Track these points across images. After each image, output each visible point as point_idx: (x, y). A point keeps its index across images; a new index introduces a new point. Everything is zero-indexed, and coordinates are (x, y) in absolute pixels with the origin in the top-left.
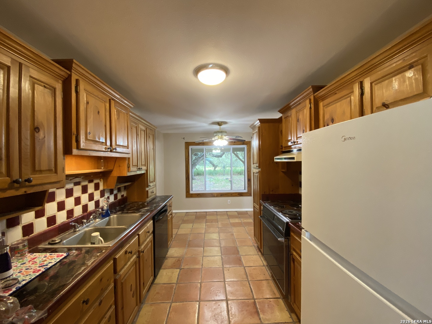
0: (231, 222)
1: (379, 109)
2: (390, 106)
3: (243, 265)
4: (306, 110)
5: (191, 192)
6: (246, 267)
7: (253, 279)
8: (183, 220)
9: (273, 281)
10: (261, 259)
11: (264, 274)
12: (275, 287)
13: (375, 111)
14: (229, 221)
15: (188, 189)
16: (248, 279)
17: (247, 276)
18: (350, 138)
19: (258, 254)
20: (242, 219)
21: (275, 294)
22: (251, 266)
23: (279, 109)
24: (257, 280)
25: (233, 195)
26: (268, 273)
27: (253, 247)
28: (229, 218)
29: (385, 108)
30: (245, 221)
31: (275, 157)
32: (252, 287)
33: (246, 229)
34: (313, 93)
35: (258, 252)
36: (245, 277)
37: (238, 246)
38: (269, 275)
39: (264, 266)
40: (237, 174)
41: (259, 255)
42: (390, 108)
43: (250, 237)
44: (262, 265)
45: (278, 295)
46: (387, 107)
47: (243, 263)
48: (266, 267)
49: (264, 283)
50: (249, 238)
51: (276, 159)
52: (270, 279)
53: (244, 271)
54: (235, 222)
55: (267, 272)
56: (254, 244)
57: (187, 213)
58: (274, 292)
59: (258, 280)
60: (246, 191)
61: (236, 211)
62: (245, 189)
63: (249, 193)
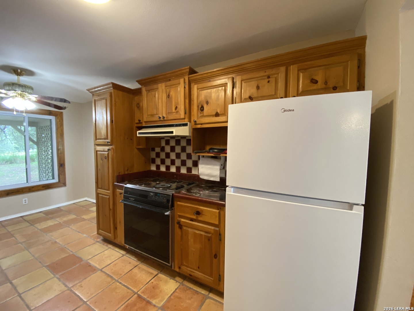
0: (40, 228)
1: (246, 100)
2: (254, 100)
3: (98, 269)
4: (180, 88)
6: (102, 269)
7: (121, 275)
9: (142, 263)
10: (116, 251)
11: (130, 263)
12: (148, 267)
13: (243, 101)
14: (36, 227)
16: (114, 279)
17: (111, 277)
18: (289, 110)
19: (108, 248)
20: (58, 219)
21: (152, 274)
22: (109, 263)
23: (137, 79)
24: (125, 273)
25: (33, 189)
26: (132, 259)
27: (97, 243)
28: (32, 225)
29: (250, 100)
30: (65, 219)
31: (138, 132)
32: (126, 284)
33: (73, 228)
34: (188, 74)
35: (107, 246)
36: (109, 279)
37: (74, 252)
38: (135, 260)
39: (123, 255)
41: (110, 248)
42: (254, 101)
43: (85, 235)
44: (122, 255)
45: (155, 272)
46: (251, 99)
47: (96, 267)
48: (126, 255)
49: (135, 270)
50: (85, 237)
51: (139, 133)
52: (138, 263)
53: (104, 274)
54: (46, 226)
55: (130, 259)
56: (95, 240)
58: (149, 272)
59: (127, 273)
60: (56, 180)
61: (40, 212)
62: (53, 178)
63: (62, 183)
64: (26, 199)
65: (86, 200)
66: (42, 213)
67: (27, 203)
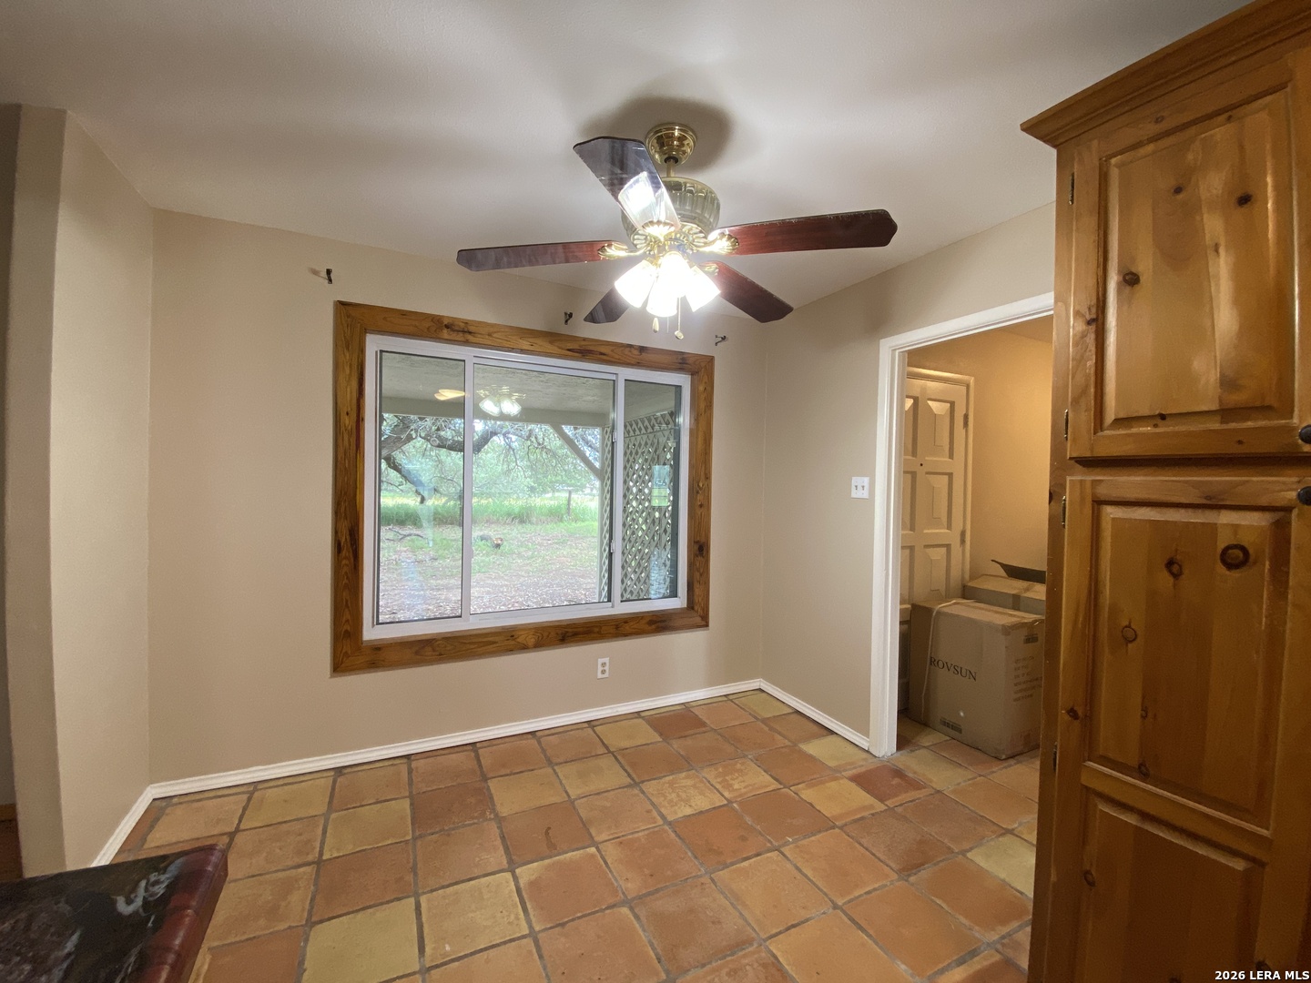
5: (370, 633)
8: (319, 862)
15: (347, 616)
20: (713, 778)
28: (635, 784)
33: (807, 872)
40: (509, 520)
57: (339, 771)
60: (679, 603)
61: (638, 714)
62: (674, 594)
63: (696, 614)
64: (606, 660)
65: (761, 690)
66: (643, 718)
67: (606, 675)
